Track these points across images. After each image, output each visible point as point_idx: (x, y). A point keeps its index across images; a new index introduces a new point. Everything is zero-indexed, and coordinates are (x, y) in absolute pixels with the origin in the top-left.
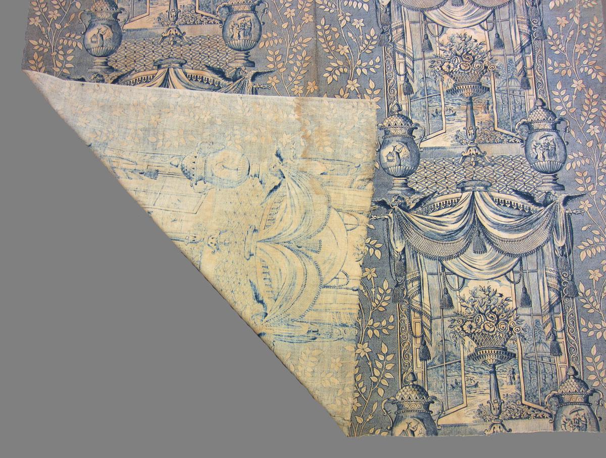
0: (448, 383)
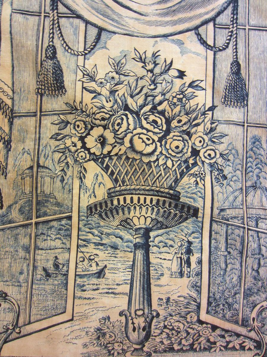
0: (38, 264)
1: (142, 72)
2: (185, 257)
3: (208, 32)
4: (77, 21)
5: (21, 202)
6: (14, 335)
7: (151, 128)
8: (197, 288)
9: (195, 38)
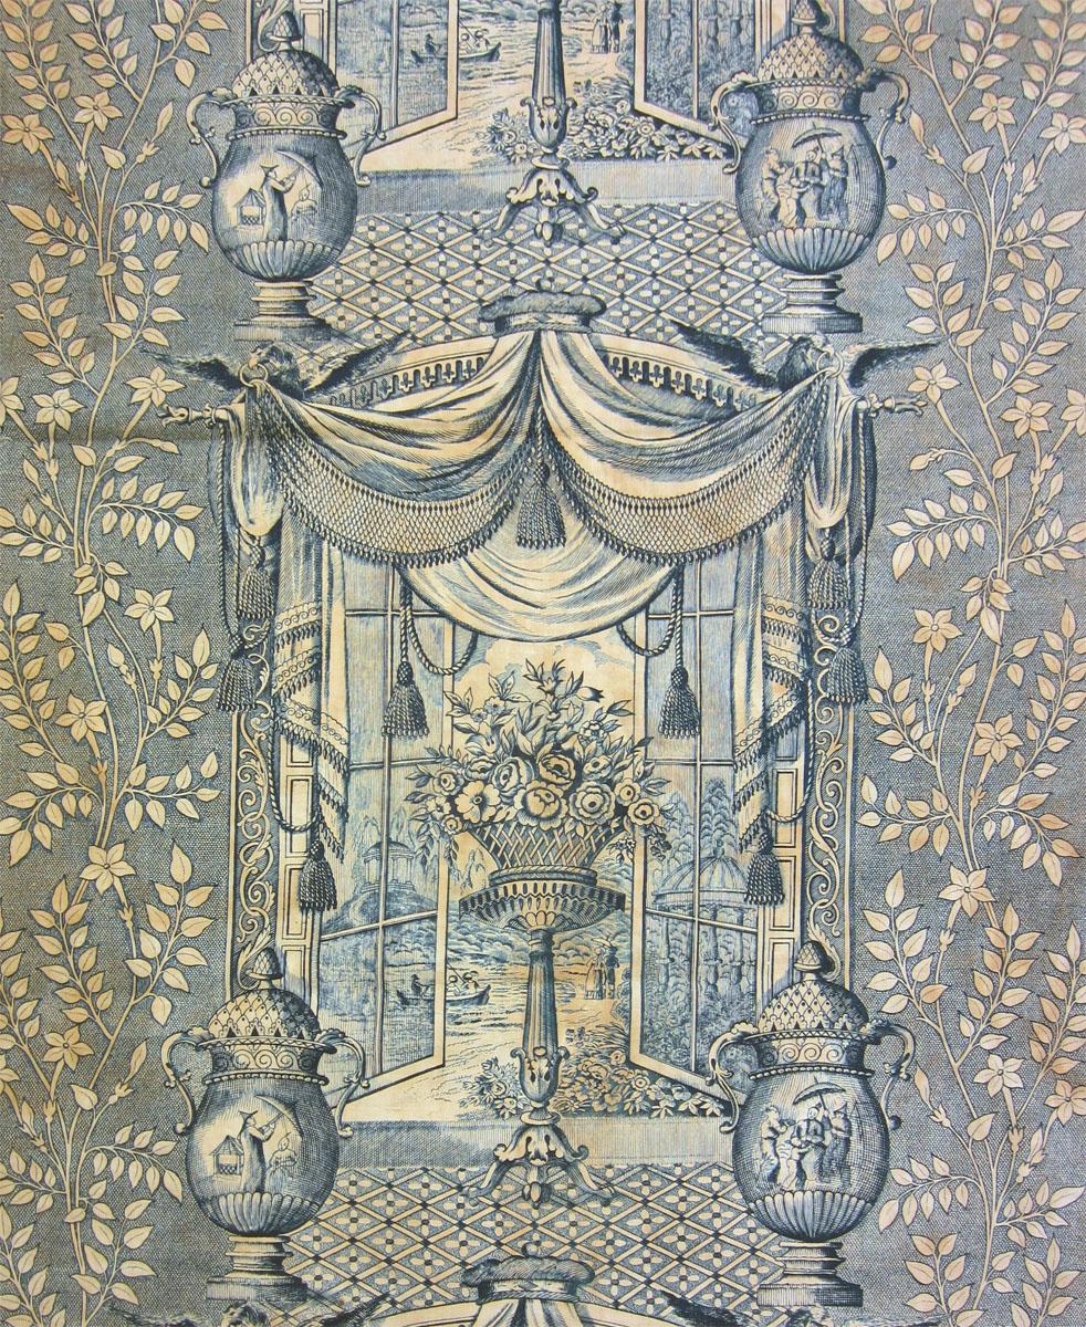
1: (537, 695)
2: (605, 969)
3: (637, 626)
4: (439, 621)
5: (363, 897)
6: (360, 1091)
7: (553, 778)
8: (626, 1014)
9: (617, 637)
